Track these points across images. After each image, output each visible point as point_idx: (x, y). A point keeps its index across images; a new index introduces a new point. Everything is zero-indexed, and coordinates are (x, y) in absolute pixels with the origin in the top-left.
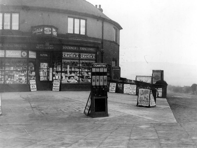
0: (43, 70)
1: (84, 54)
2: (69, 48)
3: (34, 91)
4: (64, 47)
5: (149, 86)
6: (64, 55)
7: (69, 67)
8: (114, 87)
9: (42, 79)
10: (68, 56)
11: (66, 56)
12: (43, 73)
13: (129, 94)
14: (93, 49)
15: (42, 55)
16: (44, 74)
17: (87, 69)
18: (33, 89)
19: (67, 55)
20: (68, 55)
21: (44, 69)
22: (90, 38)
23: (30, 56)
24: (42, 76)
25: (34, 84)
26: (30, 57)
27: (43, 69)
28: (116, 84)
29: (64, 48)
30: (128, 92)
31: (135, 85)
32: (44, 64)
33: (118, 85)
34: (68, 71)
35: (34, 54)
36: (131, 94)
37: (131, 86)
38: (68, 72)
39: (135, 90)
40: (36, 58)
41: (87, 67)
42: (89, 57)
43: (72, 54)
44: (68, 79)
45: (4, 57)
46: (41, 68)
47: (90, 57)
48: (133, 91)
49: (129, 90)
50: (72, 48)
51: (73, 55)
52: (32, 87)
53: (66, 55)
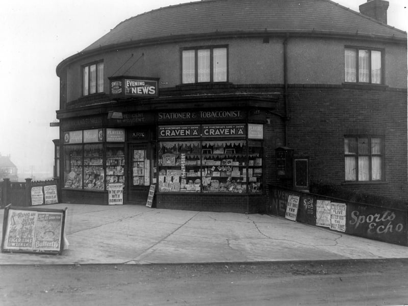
0: (138, 165)
1: (214, 127)
2: (173, 117)
3: (116, 205)
4: (161, 115)
5: (389, 210)
6: (163, 133)
7: (184, 157)
8: (294, 205)
9: (136, 181)
10: (173, 134)
11: (169, 134)
12: (138, 171)
13: (328, 228)
14: (237, 113)
15: (136, 135)
16: (140, 172)
17: (237, 161)
18: (115, 200)
19: (169, 131)
20: (173, 132)
21: (139, 162)
22: (240, 87)
23: (110, 139)
24: (136, 176)
25: (118, 191)
26: (110, 141)
27: (137, 162)
28: (298, 198)
29: (161, 117)
30: (327, 223)
31: (344, 204)
32: (140, 151)
33: (305, 202)
34: (183, 165)
35: (120, 133)
36: (333, 229)
37: (333, 205)
38: (182, 168)
39: (345, 218)
40: (124, 141)
41: (236, 156)
42: (226, 134)
43: (181, 129)
44: (185, 182)
45: (81, 142)
46: (135, 160)
47: (230, 132)
48: (338, 220)
49: (329, 217)
50: (180, 116)
51: (185, 130)
52: (113, 196)
53: (167, 131)
